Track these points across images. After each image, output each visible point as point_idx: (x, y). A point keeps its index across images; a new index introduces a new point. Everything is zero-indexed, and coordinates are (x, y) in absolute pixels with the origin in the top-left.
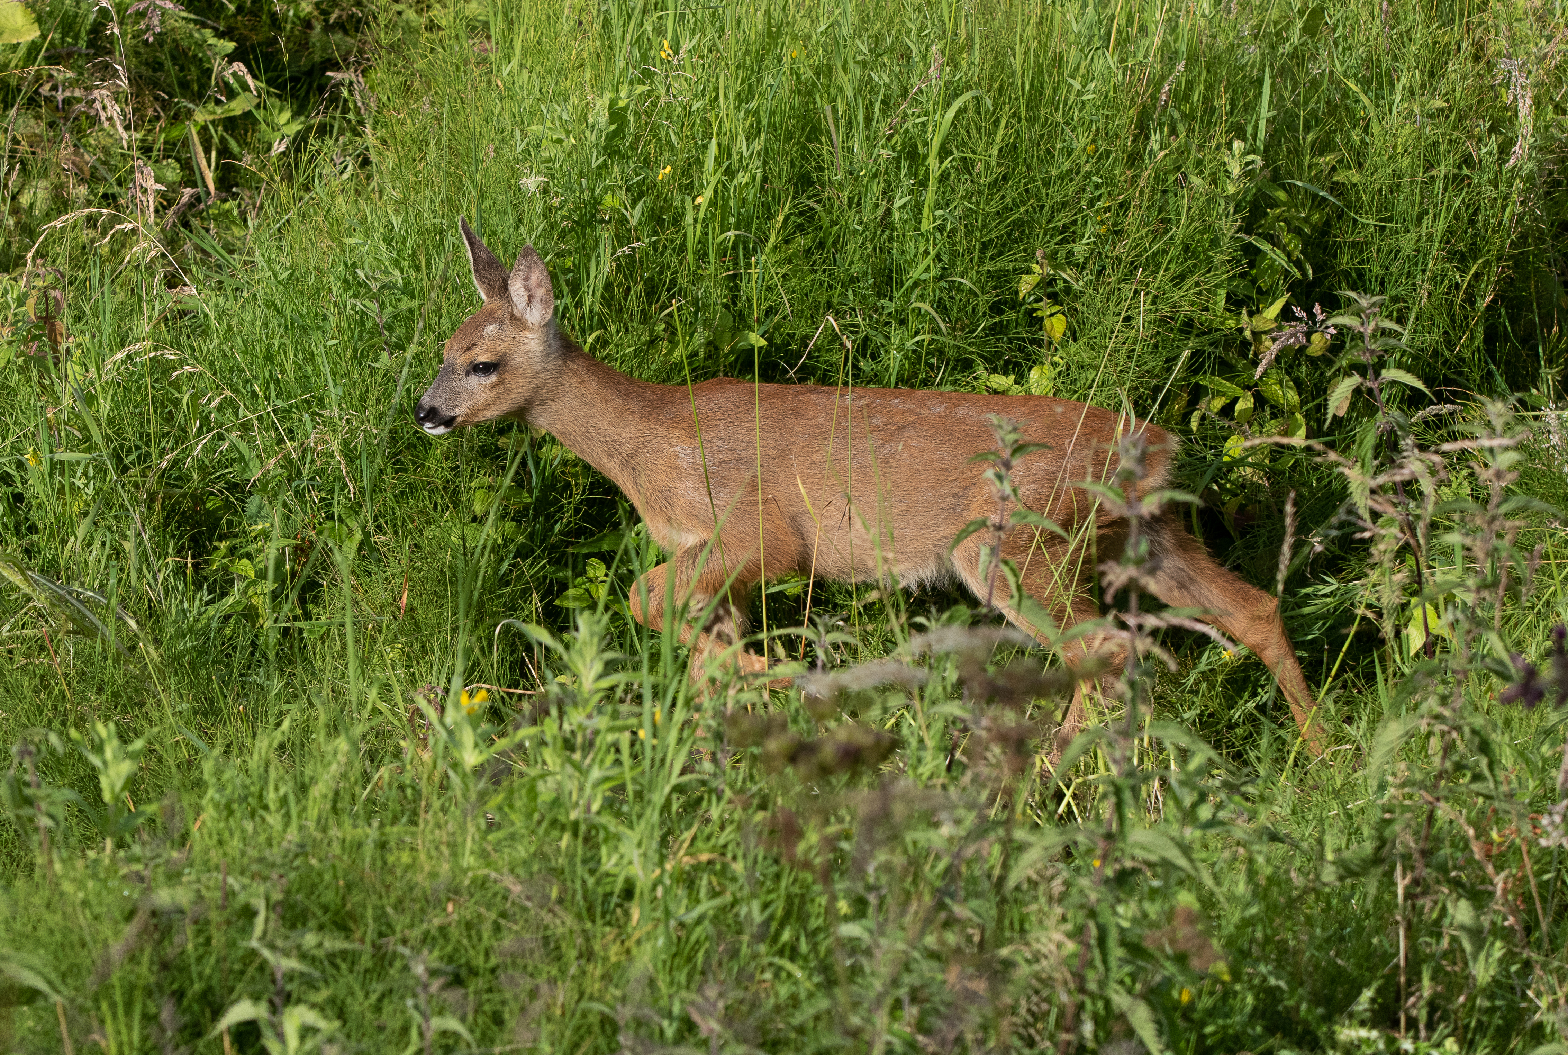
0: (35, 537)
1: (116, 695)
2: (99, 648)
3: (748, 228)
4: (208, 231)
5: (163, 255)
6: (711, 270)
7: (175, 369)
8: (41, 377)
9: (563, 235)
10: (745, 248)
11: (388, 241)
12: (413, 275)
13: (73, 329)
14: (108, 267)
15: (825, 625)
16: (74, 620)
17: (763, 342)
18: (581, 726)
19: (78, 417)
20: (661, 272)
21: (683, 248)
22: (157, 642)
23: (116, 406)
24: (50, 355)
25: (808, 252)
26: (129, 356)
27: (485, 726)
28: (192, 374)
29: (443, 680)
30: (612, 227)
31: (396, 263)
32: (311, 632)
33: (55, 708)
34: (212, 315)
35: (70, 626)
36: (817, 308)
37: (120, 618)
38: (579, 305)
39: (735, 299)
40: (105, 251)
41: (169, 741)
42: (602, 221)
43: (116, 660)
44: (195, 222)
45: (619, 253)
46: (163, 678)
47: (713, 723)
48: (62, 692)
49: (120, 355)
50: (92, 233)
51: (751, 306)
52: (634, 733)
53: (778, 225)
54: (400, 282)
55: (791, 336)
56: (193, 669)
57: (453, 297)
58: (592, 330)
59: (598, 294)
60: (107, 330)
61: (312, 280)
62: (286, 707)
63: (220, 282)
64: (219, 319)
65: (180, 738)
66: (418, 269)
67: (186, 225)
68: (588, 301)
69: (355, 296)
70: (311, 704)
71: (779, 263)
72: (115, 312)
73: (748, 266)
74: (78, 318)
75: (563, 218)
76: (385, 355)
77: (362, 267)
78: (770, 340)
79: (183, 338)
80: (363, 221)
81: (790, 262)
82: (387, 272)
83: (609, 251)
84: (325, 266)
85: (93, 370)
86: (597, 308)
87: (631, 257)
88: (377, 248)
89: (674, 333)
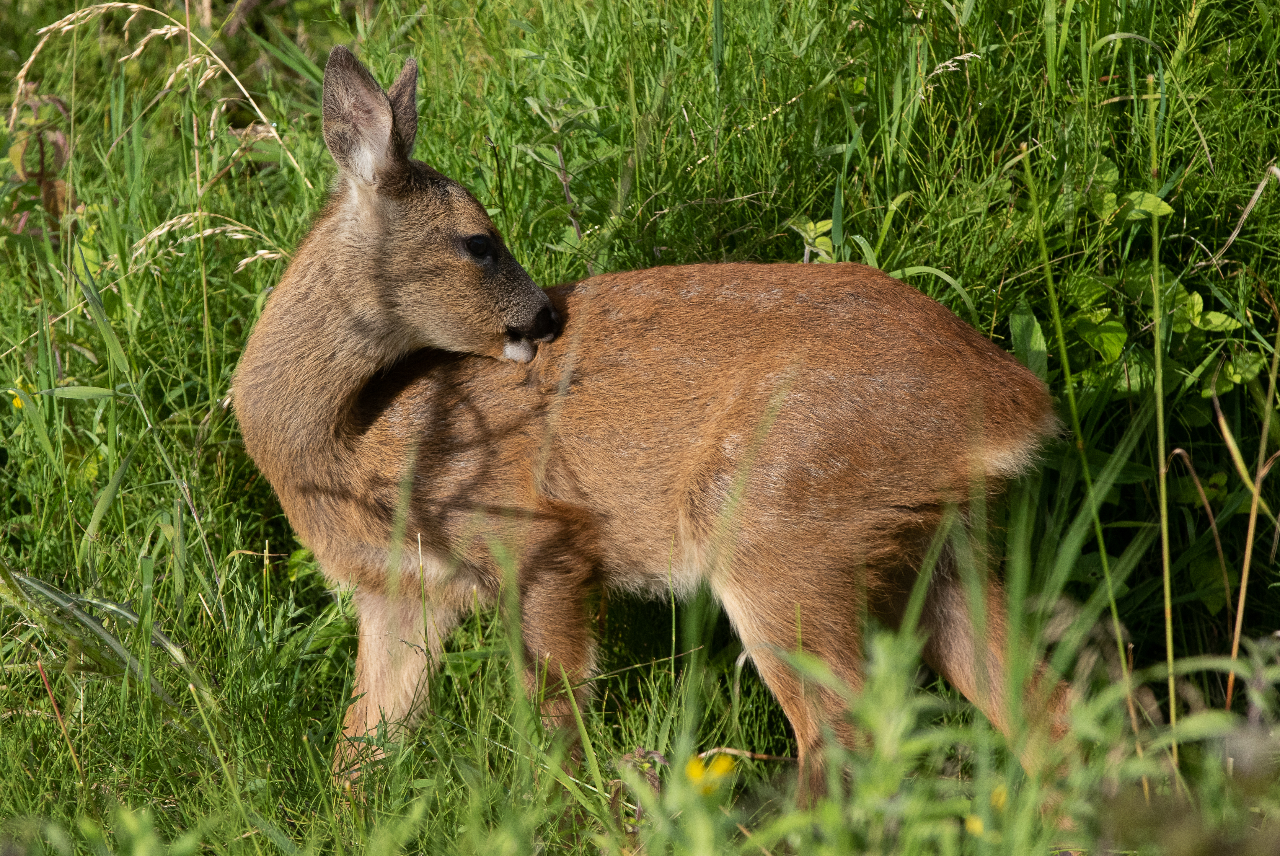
0: (26, 519)
1: (151, 765)
2: (125, 689)
3: (1143, 28)
4: (293, 37)
5: (225, 77)
6: (1084, 96)
7: (243, 255)
8: (33, 268)
9: (850, 42)
10: (1139, 61)
11: (576, 53)
12: (615, 106)
13: (85, 192)
14: (139, 95)
15: (1263, 654)
16: (85, 649)
17: (1166, 209)
18: (880, 815)
19: (92, 330)
20: (1005, 100)
21: (1039, 61)
22: (217, 684)
23: (153, 312)
24: (47, 232)
25: (1238, 66)
26: (171, 235)
27: (728, 813)
28: (270, 263)
29: (664, 740)
30: (928, 29)
31: (589, 88)
32: (457, 668)
33: (56, 786)
34: (301, 169)
35: (83, 659)
36: (1252, 154)
37: (158, 645)
38: (876, 151)
39: (1122, 141)
40: (133, 69)
41: (235, 837)
42: (913, 20)
43: (153, 710)
44: (274, 24)
45: (939, 70)
46: (226, 740)
47: (1085, 808)
48: (68, 763)
49: (159, 232)
50: (112, 42)
51: (1147, 153)
52: (961, 821)
53: (1190, 24)
54: (596, 118)
55: (1212, 199)
56: (273, 725)
57: (678, 141)
58: (896, 191)
59: (906, 135)
60: (137, 194)
61: (456, 115)
62: (419, 784)
63: (313, 119)
64: (313, 176)
65: (251, 833)
66: (623, 97)
67: (260, 28)
68: (890, 145)
69: (525, 139)
70: (456, 779)
71: (1192, 84)
72: (150, 165)
73: (1143, 88)
74: (91, 175)
75: (851, 15)
76: (571, 232)
77: (536, 94)
78: (1179, 208)
79: (255, 207)
80: (537, 22)
81: (1209, 82)
82: (573, 102)
83: (923, 66)
84: (478, 94)
85: (115, 256)
86: (904, 157)
87: (958, 76)
88: (559, 64)
89: (1025, 196)
